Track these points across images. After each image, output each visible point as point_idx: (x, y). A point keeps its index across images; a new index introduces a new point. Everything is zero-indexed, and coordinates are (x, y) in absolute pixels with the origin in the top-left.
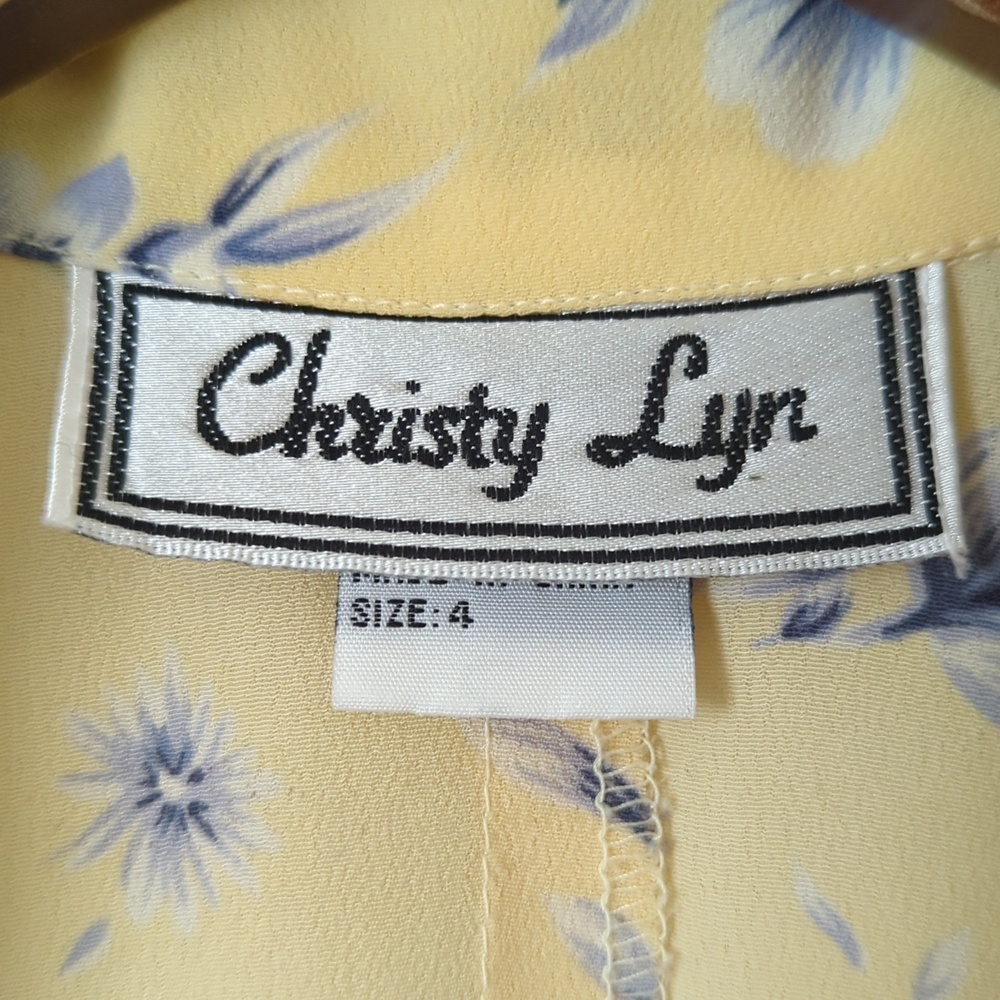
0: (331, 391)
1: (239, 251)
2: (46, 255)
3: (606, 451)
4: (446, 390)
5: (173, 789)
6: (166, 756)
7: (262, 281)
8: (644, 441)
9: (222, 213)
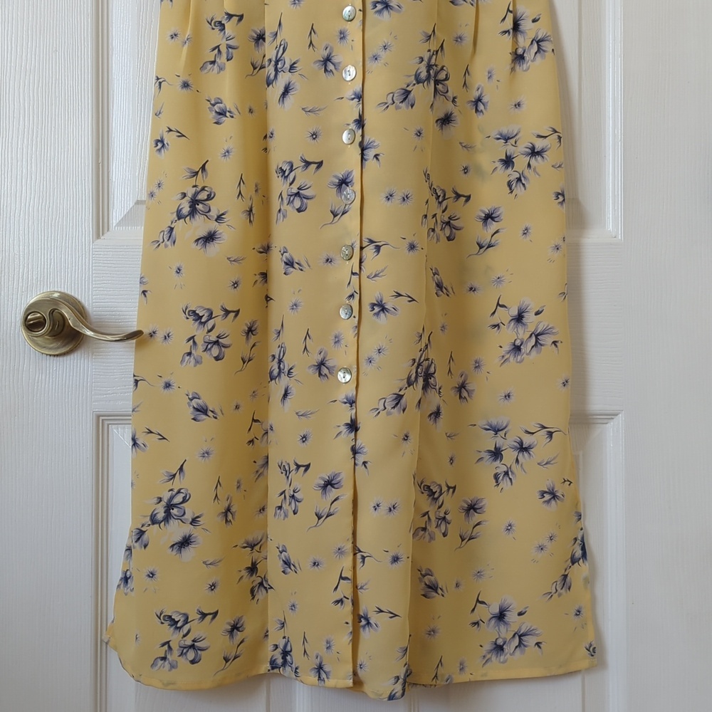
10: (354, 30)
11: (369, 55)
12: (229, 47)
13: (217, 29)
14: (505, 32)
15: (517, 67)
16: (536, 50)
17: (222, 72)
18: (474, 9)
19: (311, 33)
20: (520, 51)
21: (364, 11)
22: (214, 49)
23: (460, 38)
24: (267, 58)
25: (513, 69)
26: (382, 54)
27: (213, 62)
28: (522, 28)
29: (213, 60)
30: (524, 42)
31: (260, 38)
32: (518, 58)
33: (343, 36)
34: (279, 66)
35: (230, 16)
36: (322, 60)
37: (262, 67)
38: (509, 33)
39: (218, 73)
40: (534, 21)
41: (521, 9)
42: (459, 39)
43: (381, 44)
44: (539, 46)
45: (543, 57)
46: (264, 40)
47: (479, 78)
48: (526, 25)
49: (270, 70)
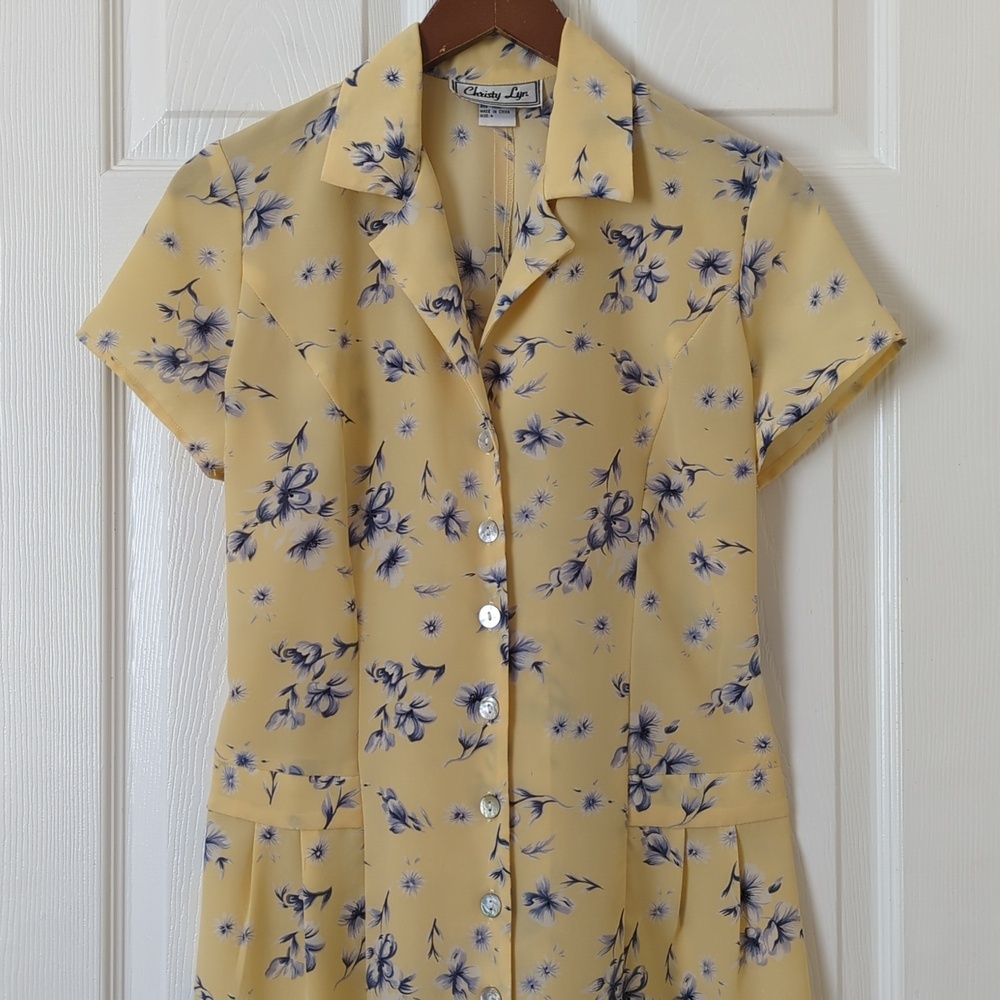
0: (478, 91)
1: (467, 78)
2: (447, 79)
3: (506, 97)
4: (490, 92)
5: (462, 135)
6: (461, 132)
7: (470, 82)
8: (511, 96)
9: (466, 74)
10: (498, 932)
11: (521, 978)
12: (310, 949)
13: (292, 907)
14: (729, 911)
15: (749, 957)
16: (777, 938)
17: (298, 977)
18: (679, 870)
19: (432, 933)
20: (752, 933)
21: (513, 909)
22: (287, 939)
23: (660, 910)
24: (367, 946)
25: (742, 961)
26: (541, 979)
27: (286, 960)
28: (753, 899)
29: (285, 956)
30: (758, 922)
31: (359, 913)
32: (750, 943)
33: (481, 937)
34: (385, 968)
35: (311, 897)
36: (450, 973)
37: (361, 958)
38: (736, 913)
39: (293, 978)
40: (773, 890)
41: (752, 870)
42: (658, 911)
43: (541, 964)
44: (780, 930)
45: (787, 949)
46: (363, 916)
47: (689, 965)
48: (760, 895)
49: (371, 963)
